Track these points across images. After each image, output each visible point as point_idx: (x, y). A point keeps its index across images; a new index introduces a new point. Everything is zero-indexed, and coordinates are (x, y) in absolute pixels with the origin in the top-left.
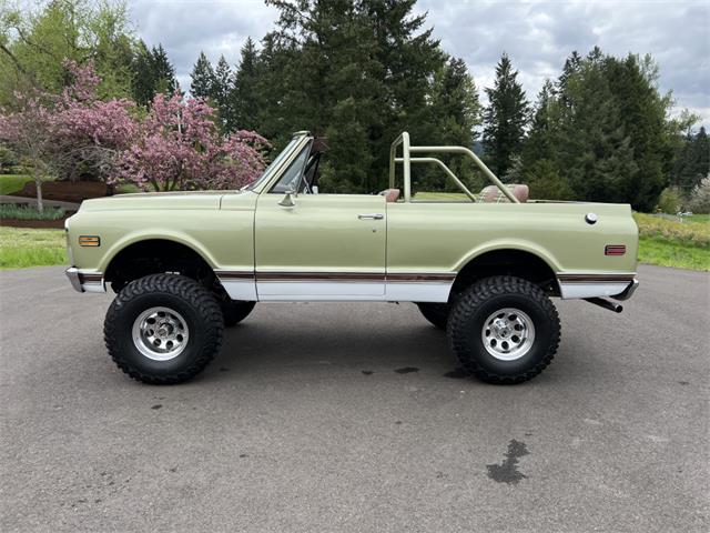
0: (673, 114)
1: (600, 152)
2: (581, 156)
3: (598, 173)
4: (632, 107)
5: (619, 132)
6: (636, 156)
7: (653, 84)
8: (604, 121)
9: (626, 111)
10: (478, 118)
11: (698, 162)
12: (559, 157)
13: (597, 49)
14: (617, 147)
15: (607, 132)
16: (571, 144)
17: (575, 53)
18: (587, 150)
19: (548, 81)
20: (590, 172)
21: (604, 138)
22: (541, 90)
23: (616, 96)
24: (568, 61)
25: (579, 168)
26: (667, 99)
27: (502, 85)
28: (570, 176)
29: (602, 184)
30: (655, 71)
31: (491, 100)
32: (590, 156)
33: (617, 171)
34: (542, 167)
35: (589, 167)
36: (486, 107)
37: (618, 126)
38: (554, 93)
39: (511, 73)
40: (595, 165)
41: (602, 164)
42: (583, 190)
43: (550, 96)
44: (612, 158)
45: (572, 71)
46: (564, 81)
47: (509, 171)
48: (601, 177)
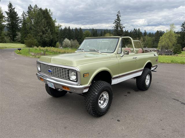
0: (57, 24)
1: (44, 33)
2: (39, 33)
3: (44, 38)
4: (49, 22)
5: (47, 28)
6: (52, 34)
7: (51, 16)
8: (43, 25)
9: (47, 23)
10: (4, 20)
11: (61, 36)
12: (33, 33)
13: (36, 5)
14: (47, 32)
15: (44, 28)
16: (36, 30)
17: (30, 5)
18: (40, 32)
19: (24, 12)
20: (42, 38)
21: (44, 29)
22: (22, 14)
23: (45, 19)
24: (29, 7)
25: (38, 36)
26: (55, 21)
27: (10, 11)
28: (37, 39)
29: (45, 41)
30: (52, 14)
31: (7, 15)
32: (41, 33)
33: (48, 38)
34: (30, 36)
35: (41, 36)
36: (6, 17)
37: (47, 26)
38: (26, 15)
39: (13, 8)
40: (43, 36)
41: (44, 36)
42: (40, 42)
43: (25, 16)
44: (47, 34)
45: (30, 10)
46: (28, 12)
47: (17, 37)
48: (44, 39)
